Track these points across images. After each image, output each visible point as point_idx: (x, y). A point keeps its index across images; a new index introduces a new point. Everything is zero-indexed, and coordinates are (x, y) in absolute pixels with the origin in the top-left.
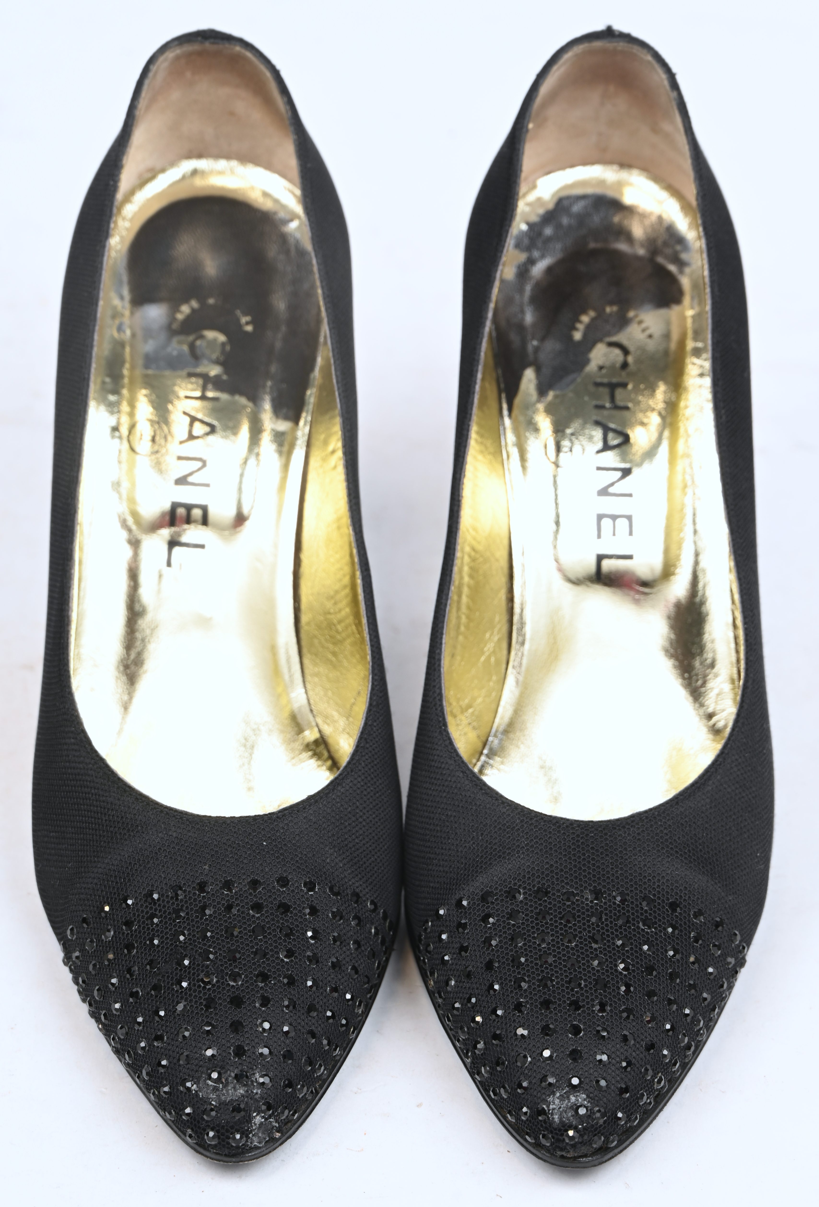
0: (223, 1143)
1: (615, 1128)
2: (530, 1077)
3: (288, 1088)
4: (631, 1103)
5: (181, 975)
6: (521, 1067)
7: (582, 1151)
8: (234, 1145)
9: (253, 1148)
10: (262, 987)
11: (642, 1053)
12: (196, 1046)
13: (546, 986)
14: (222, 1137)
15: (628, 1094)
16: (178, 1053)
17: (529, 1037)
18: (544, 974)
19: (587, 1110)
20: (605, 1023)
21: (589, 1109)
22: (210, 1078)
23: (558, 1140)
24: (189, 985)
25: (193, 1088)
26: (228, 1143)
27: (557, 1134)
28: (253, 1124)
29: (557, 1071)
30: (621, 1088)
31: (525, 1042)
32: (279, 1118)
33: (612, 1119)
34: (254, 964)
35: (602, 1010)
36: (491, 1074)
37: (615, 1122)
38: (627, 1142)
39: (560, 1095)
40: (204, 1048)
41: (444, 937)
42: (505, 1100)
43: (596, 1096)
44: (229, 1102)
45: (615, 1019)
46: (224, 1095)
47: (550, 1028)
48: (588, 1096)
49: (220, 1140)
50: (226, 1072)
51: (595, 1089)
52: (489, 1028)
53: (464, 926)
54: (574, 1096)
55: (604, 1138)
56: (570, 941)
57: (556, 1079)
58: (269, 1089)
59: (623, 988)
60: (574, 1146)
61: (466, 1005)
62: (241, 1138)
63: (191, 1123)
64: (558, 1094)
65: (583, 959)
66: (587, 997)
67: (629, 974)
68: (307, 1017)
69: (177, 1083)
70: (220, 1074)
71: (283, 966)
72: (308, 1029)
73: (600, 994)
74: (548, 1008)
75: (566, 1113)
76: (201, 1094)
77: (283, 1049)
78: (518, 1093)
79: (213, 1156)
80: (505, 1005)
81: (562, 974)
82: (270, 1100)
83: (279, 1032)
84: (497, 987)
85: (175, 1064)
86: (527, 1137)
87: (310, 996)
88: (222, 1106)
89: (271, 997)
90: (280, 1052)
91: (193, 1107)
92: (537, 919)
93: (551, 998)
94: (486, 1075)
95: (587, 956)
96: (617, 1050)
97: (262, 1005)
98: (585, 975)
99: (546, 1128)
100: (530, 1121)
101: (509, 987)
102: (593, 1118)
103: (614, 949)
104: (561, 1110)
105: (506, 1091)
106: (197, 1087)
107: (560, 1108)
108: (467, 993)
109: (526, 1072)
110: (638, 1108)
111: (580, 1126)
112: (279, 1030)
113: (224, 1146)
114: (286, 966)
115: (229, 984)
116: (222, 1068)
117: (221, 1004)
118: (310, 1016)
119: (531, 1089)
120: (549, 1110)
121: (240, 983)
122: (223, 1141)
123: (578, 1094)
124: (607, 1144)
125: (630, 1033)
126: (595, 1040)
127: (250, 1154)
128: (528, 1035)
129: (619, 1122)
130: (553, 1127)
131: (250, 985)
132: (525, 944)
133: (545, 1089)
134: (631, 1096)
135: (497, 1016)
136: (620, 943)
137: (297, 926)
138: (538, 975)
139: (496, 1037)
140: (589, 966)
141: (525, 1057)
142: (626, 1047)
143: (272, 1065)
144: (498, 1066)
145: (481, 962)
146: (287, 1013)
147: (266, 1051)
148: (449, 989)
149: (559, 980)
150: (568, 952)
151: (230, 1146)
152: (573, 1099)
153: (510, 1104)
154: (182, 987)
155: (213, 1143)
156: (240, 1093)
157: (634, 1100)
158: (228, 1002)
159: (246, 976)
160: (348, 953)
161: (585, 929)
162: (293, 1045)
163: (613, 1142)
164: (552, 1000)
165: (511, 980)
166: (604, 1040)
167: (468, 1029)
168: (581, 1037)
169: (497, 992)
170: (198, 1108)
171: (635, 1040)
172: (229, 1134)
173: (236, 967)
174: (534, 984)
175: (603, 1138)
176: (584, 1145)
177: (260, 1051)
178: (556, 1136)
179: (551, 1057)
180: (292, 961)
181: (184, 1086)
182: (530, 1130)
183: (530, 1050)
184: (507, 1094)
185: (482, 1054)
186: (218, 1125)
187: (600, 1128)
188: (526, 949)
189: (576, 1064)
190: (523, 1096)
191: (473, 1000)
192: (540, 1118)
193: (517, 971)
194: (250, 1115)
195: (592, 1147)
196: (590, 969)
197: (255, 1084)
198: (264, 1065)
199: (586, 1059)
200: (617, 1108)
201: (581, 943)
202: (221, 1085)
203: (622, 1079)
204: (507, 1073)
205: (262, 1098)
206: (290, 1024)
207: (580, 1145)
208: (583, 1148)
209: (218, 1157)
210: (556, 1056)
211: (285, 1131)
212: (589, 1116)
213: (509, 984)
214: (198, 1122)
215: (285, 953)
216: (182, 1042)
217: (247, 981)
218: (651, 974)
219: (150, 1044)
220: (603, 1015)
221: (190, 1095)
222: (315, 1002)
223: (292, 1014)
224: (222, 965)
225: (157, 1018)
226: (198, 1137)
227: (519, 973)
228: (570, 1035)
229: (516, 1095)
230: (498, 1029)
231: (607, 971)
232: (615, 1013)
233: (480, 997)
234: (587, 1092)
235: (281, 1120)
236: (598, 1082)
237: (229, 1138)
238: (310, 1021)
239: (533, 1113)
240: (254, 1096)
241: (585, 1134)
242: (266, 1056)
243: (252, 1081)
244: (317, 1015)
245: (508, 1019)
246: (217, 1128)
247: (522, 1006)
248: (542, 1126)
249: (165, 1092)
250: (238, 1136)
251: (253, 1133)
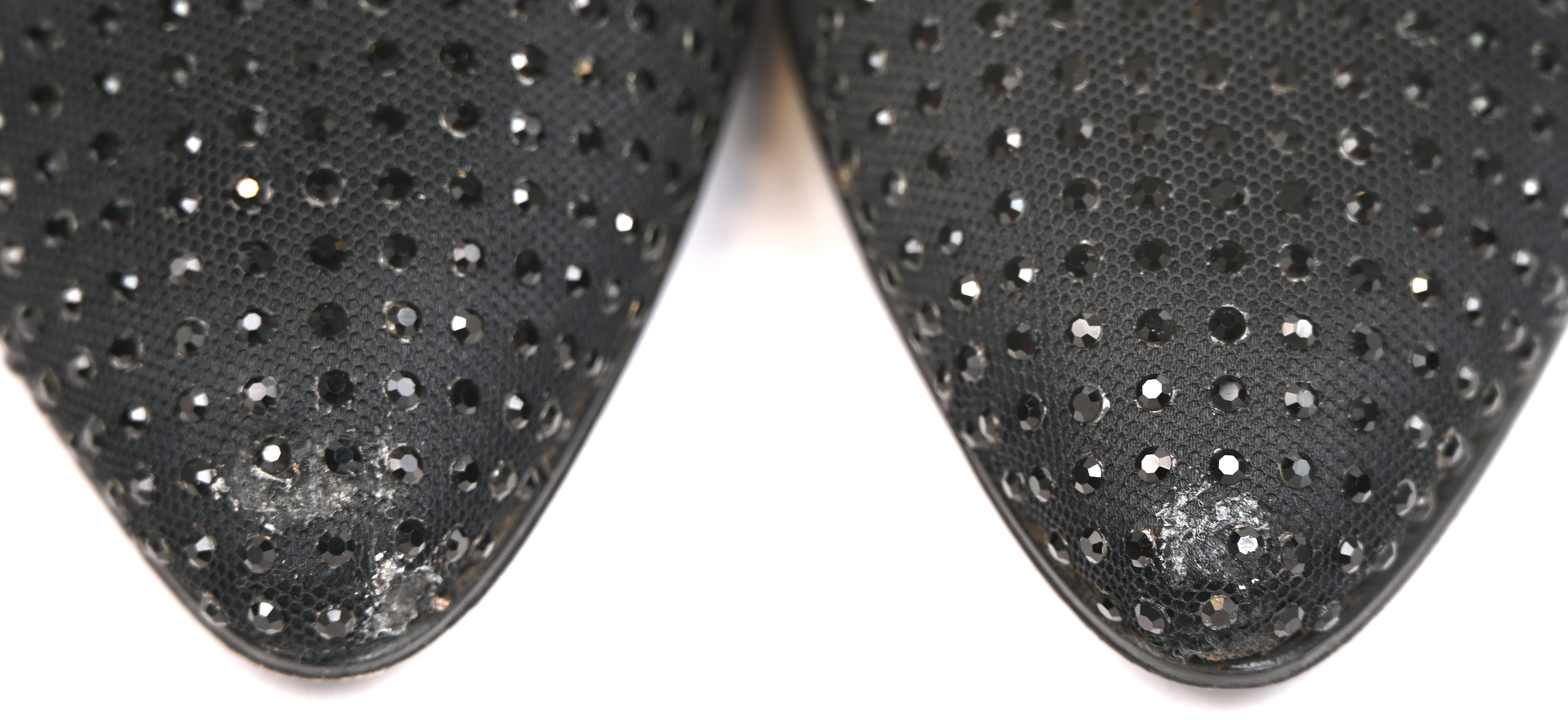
0: (296, 631)
1: (1333, 584)
2: (1107, 451)
3: (466, 483)
4: (1375, 514)
5: (179, 179)
6: (1085, 424)
7: (1248, 647)
8: (325, 636)
9: (376, 641)
10: (394, 212)
11: (1404, 379)
12: (220, 374)
13: (1148, 203)
14: (293, 616)
15: (1368, 494)
16: (174, 389)
17: (1106, 344)
18: (1145, 171)
19: (1260, 542)
20: (1307, 305)
21: (1265, 537)
22: (259, 461)
23: (1184, 621)
24: (202, 205)
25: (216, 486)
26: (311, 632)
27: (1180, 605)
28: (375, 583)
29: (1181, 436)
30: (1351, 478)
31: (1095, 355)
32: (445, 560)
33: (1327, 562)
34: (373, 147)
35: (1299, 268)
36: (1005, 436)
37: (1333, 567)
38: (1366, 613)
39: (1189, 502)
40: (243, 377)
41: (877, 60)
42: (1043, 505)
43: (1284, 502)
44: (310, 524)
45: (1335, 291)
46: (296, 505)
47: (1161, 321)
48: (1262, 504)
49: (289, 624)
50: (301, 444)
51: (1282, 485)
52: (999, 314)
53: (930, 35)
54: (1226, 505)
55: (1305, 610)
56: (1212, 79)
57: (1177, 457)
58: (415, 486)
59: (1354, 207)
60: (1225, 636)
61: (937, 247)
62: (344, 618)
63: (213, 577)
64: (1183, 501)
65: (1248, 126)
66: (1259, 233)
67: (1371, 165)
68: (514, 288)
69: (174, 471)
70: (285, 449)
71: (449, 153)
72: (518, 318)
73: (1294, 224)
74: (1154, 265)
75: (1203, 550)
76: (236, 503)
77: (453, 376)
78: (1077, 492)
79: (273, 660)
80: (1040, 254)
81: (1190, 171)
82: (419, 515)
83: (440, 334)
84: (1018, 205)
85: (167, 419)
86: (1102, 608)
87: (524, 229)
88: (292, 536)
89: (418, 237)
90: (444, 386)
91: (216, 535)
92: (1123, 16)
93: (1163, 237)
94: (991, 439)
95: (1259, 118)
96: (1339, 375)
97: (395, 261)
98: (1253, 171)
99: (1152, 591)
100: (1109, 567)
101: (1052, 205)
102: (1275, 562)
103: (1329, 97)
104: (1191, 541)
105: (1044, 485)
106: (227, 483)
107: (1189, 535)
108: (938, 217)
109: (1099, 436)
110: (1394, 525)
111: (1242, 587)
112: (442, 328)
113: (299, 639)
114: (458, 152)
115: (306, 205)
116: (291, 432)
117: (285, 259)
118: (522, 284)
119: (1111, 483)
120: (1159, 542)
121: (336, 201)
122: (298, 625)
123: (1237, 499)
124: (1312, 625)
125: (1375, 330)
126: (1280, 351)
127: (369, 657)
128: (1103, 337)
129: (1345, 568)
130: (1170, 589)
131: (363, 205)
132: (1092, 87)
133: (1149, 484)
134: (1375, 498)
135: (1021, 283)
136: (1344, 79)
137: (486, 40)
138: (1129, 172)
139: (1016, 340)
140: (1262, 148)
141: (1095, 398)
142: (1362, 368)
143: (423, 423)
144: (1024, 418)
145: (976, 135)
146: (461, 279)
147: (406, 387)
148: (891, 201)
149: (1184, 186)
150: (1208, 109)
151: (314, 639)
152: (1223, 513)
153: (1056, 519)
154: (181, 212)
155: (271, 631)
156: (338, 500)
157: (1383, 507)
158: (307, 252)
159: (353, 182)
160: (622, 106)
161: (1251, 44)
162: (478, 364)
163: (1328, 618)
164: (1162, 242)
165: (1054, 187)
166: (1304, 350)
167: (943, 311)
168: (1243, 344)
169: (1018, 219)
170: (230, 538)
171: (1385, 346)
172: (311, 609)
173: (324, 156)
174: (1116, 196)
175: (1301, 613)
176: (1253, 630)
177: (392, 385)
178: (1177, 611)
179: (1163, 399)
180: (472, 137)
181: (192, 480)
182: (1107, 589)
183: (1108, 378)
184: (1047, 492)
185: (980, 384)
186: (283, 586)
187: (1293, 585)
188: (1094, 102)
189: (1230, 416)
190: (1089, 502)
191: (956, 238)
192: (1136, 563)
193: (1072, 162)
194: (366, 558)
195: (1275, 637)
196: (1266, 155)
197: (379, 476)
198: (402, 423)
199: (1257, 402)
200: (1338, 531)
201: (1242, 82)
202: (289, 480)
203: (1352, 453)
204: (1048, 437)
205: (398, 512)
206: (470, 312)
207: (1241, 633)
208: (1250, 639)
209: (285, 664)
210: (1178, 396)
211: (460, 589)
212: (1267, 557)
213: (1051, 197)
214: (231, 576)
215: (455, 116)
216: (183, 362)
217: (354, 196)
218: (1427, 164)
219: (101, 364)
220: (1301, 283)
221: (206, 504)
222: (536, 247)
223: (474, 282)
224: (287, 152)
225: (118, 296)
226: (231, 613)
227: (1077, 167)
228: (1214, 339)
229: (1072, 498)
230: (1023, 317)
231: (1312, 159)
232: (1334, 274)
233: (973, 228)
234: (1260, 492)
235: (451, 565)
236: (1288, 464)
237: (312, 619)
238: (524, 296)
239: (1117, 549)
240: (377, 506)
241: (1255, 603)
242: (407, 398)
243: (372, 469)
244: (543, 280)
245: (1048, 291)
246: (281, 594)
247: (1086, 259)
248: (1140, 582)
249: (142, 494)
250: (335, 615)
251: (377, 604)
